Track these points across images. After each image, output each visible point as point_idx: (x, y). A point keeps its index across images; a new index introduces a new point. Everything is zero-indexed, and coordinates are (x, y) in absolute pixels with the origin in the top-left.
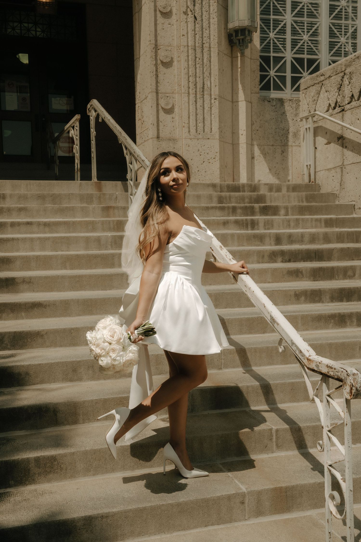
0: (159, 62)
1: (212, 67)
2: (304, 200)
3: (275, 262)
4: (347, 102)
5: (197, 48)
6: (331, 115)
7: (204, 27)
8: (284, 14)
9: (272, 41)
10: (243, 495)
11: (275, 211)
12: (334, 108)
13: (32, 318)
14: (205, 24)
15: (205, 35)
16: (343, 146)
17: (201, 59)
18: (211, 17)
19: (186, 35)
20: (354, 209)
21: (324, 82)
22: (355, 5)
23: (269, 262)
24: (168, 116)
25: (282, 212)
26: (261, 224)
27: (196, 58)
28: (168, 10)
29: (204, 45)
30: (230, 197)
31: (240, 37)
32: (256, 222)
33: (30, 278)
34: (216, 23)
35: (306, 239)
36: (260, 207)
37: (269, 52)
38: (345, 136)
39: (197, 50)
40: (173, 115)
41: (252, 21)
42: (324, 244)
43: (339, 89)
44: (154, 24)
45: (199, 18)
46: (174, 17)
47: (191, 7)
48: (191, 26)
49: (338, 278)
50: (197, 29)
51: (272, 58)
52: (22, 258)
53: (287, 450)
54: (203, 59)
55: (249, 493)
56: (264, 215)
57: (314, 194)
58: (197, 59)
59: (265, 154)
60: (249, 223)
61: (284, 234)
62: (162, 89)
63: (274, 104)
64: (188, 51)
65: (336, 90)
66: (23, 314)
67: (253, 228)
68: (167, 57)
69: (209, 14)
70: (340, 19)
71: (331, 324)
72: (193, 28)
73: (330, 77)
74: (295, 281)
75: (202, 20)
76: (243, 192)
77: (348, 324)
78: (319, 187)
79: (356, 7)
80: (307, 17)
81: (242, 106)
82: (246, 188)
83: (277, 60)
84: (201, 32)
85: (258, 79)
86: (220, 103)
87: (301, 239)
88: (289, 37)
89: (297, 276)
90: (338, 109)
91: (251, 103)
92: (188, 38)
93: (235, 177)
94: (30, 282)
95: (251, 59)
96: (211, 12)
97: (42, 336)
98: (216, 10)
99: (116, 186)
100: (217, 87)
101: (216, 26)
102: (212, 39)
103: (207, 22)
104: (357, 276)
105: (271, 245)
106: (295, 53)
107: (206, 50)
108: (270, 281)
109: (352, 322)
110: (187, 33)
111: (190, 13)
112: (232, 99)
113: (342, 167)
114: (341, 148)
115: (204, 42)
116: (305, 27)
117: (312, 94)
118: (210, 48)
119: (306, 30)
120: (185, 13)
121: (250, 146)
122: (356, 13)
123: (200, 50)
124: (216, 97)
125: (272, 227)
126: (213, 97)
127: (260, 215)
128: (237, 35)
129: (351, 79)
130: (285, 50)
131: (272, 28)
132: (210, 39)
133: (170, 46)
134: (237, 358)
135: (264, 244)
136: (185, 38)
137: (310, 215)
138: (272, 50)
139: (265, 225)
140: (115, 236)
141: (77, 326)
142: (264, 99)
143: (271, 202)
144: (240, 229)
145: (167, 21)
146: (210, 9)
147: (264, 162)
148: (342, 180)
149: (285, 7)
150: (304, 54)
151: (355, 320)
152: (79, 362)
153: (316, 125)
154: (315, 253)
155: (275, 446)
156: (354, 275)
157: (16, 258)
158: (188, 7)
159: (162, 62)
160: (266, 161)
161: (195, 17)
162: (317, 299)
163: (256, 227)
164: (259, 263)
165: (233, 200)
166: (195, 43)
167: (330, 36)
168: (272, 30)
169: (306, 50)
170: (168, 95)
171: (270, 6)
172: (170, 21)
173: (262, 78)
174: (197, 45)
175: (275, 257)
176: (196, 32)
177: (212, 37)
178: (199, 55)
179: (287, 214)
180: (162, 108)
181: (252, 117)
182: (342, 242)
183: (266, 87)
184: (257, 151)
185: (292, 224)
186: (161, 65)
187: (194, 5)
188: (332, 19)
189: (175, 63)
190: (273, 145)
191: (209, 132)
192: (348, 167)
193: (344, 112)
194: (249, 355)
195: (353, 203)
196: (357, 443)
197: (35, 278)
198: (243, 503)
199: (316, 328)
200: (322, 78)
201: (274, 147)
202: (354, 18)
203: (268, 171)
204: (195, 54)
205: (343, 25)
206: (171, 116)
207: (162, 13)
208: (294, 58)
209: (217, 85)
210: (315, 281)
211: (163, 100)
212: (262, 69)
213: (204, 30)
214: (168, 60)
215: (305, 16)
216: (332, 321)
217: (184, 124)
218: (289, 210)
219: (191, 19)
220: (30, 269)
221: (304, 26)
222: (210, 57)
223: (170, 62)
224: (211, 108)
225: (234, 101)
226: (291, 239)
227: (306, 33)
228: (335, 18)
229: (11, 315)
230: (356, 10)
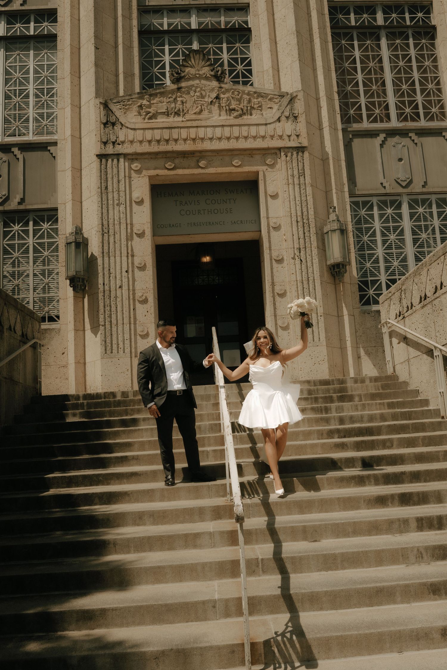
0: (276, 294)
1: (317, 293)
2: (380, 388)
3: (333, 438)
4: (405, 311)
5: (304, 281)
6: (398, 322)
7: (308, 266)
8: (376, 249)
9: (368, 269)
10: (215, 601)
11: (350, 398)
12: (400, 316)
13: (131, 483)
14: (309, 264)
15: (309, 271)
16: (407, 344)
17: (307, 289)
18: (314, 259)
19: (295, 273)
20: (419, 393)
21: (391, 298)
22: (434, 236)
23: (327, 438)
24: (285, 332)
25: (357, 399)
26: (333, 410)
27: (303, 288)
28: (280, 258)
29: (309, 279)
30: (317, 390)
31: (337, 270)
32: (329, 408)
33: (138, 456)
34: (318, 262)
35: (365, 419)
36: (337, 396)
37: (367, 277)
38: (407, 336)
39: (304, 283)
40: (289, 331)
41: (343, 258)
42: (381, 422)
43: (400, 301)
44: (270, 268)
45: (304, 261)
46: (285, 262)
47: (297, 254)
48: (298, 266)
49: (378, 448)
50: (303, 268)
51: (369, 281)
52: (140, 442)
53: (271, 575)
54: (309, 289)
55: (219, 600)
56: (342, 403)
57: (389, 383)
58: (305, 289)
59: (368, 354)
60: (323, 409)
61: (346, 416)
62: (278, 312)
63: (373, 315)
64: (297, 284)
65: (399, 303)
66: (125, 481)
67: (327, 413)
68: (281, 290)
69: (312, 256)
70: (423, 247)
71: (353, 484)
72: (300, 268)
73: (394, 293)
74: (342, 452)
75: (307, 261)
76: (333, 385)
77: (367, 483)
78: (397, 377)
79: (435, 238)
80: (395, 249)
81: (346, 318)
82: (335, 382)
83: (374, 282)
84: (306, 270)
85: (358, 298)
86: (325, 319)
87: (361, 419)
88: (382, 265)
89: (343, 448)
90: (402, 317)
91: (353, 315)
92: (296, 275)
93: (345, 374)
94: (137, 459)
95: (351, 284)
96: (313, 255)
97: (129, 495)
98: (317, 254)
99: (232, 387)
100: (322, 307)
101: (318, 264)
102: (315, 274)
103: (311, 262)
104: (394, 446)
105: (335, 425)
106: (388, 276)
107: (311, 282)
108: (321, 452)
109: (370, 482)
110: (296, 272)
111: (297, 258)
112: (338, 315)
113: (408, 360)
114: (406, 345)
115: (309, 276)
116: (395, 256)
117: (386, 307)
118: (314, 280)
119: (395, 258)
120: (294, 258)
121: (356, 348)
122: (436, 242)
123: (306, 283)
124: (321, 315)
125: (343, 411)
126: (319, 315)
127: (338, 403)
128: (334, 269)
129: (405, 294)
130: (380, 274)
131: (367, 259)
132: (313, 274)
133: (284, 282)
134: (262, 509)
135: (330, 425)
136: (294, 276)
137: (381, 400)
138: (369, 275)
139: (336, 410)
140: (211, 424)
141: (153, 488)
142: (364, 312)
143: (352, 391)
144: (316, 414)
145: (280, 266)
146: (312, 254)
147: (369, 360)
148: (409, 371)
149: (376, 244)
150: (396, 275)
151: (373, 480)
152: (144, 512)
153: (391, 330)
154: (366, 429)
155: (261, 572)
156: (392, 446)
157: (134, 442)
158: (295, 254)
159: (278, 294)
160: (370, 359)
161: (301, 260)
162: (351, 465)
163: (329, 412)
164: (319, 439)
165: (320, 392)
166: (302, 278)
167: (416, 261)
168: (367, 261)
169: (397, 272)
170: (283, 317)
171: (364, 244)
172: (282, 265)
173: (362, 297)
174: (304, 279)
175: (332, 434)
176: (303, 270)
177: (315, 272)
178: (306, 286)
179: (361, 400)
180: (280, 326)
181: (355, 326)
182: (397, 420)
183: (368, 303)
184: (362, 352)
185: (359, 408)
186: (277, 296)
187: (300, 252)
188: (416, 248)
189: (288, 294)
190: (375, 347)
191: (318, 341)
192: (412, 360)
193: (405, 319)
194: (272, 506)
195: (418, 388)
196: (329, 570)
197: (141, 455)
198: (214, 607)
199: (340, 487)
200: (390, 294)
201: (377, 348)
202: (435, 245)
203: (373, 367)
204: (303, 285)
205: (426, 252)
206: (287, 332)
207: (276, 260)
208: (387, 279)
209: (322, 305)
210: (358, 451)
211: (280, 321)
212: (361, 289)
213: (309, 268)
214: (282, 292)
215: (394, 248)
216: (353, 481)
217: (297, 337)
218: (363, 397)
219: (298, 261)
220: (144, 450)
221: (393, 255)
222: (315, 286)
223: (284, 293)
224: (318, 323)
225: (340, 315)
226: (352, 419)
227: (395, 260)
228: (419, 247)
229: (117, 481)
230: (436, 240)
